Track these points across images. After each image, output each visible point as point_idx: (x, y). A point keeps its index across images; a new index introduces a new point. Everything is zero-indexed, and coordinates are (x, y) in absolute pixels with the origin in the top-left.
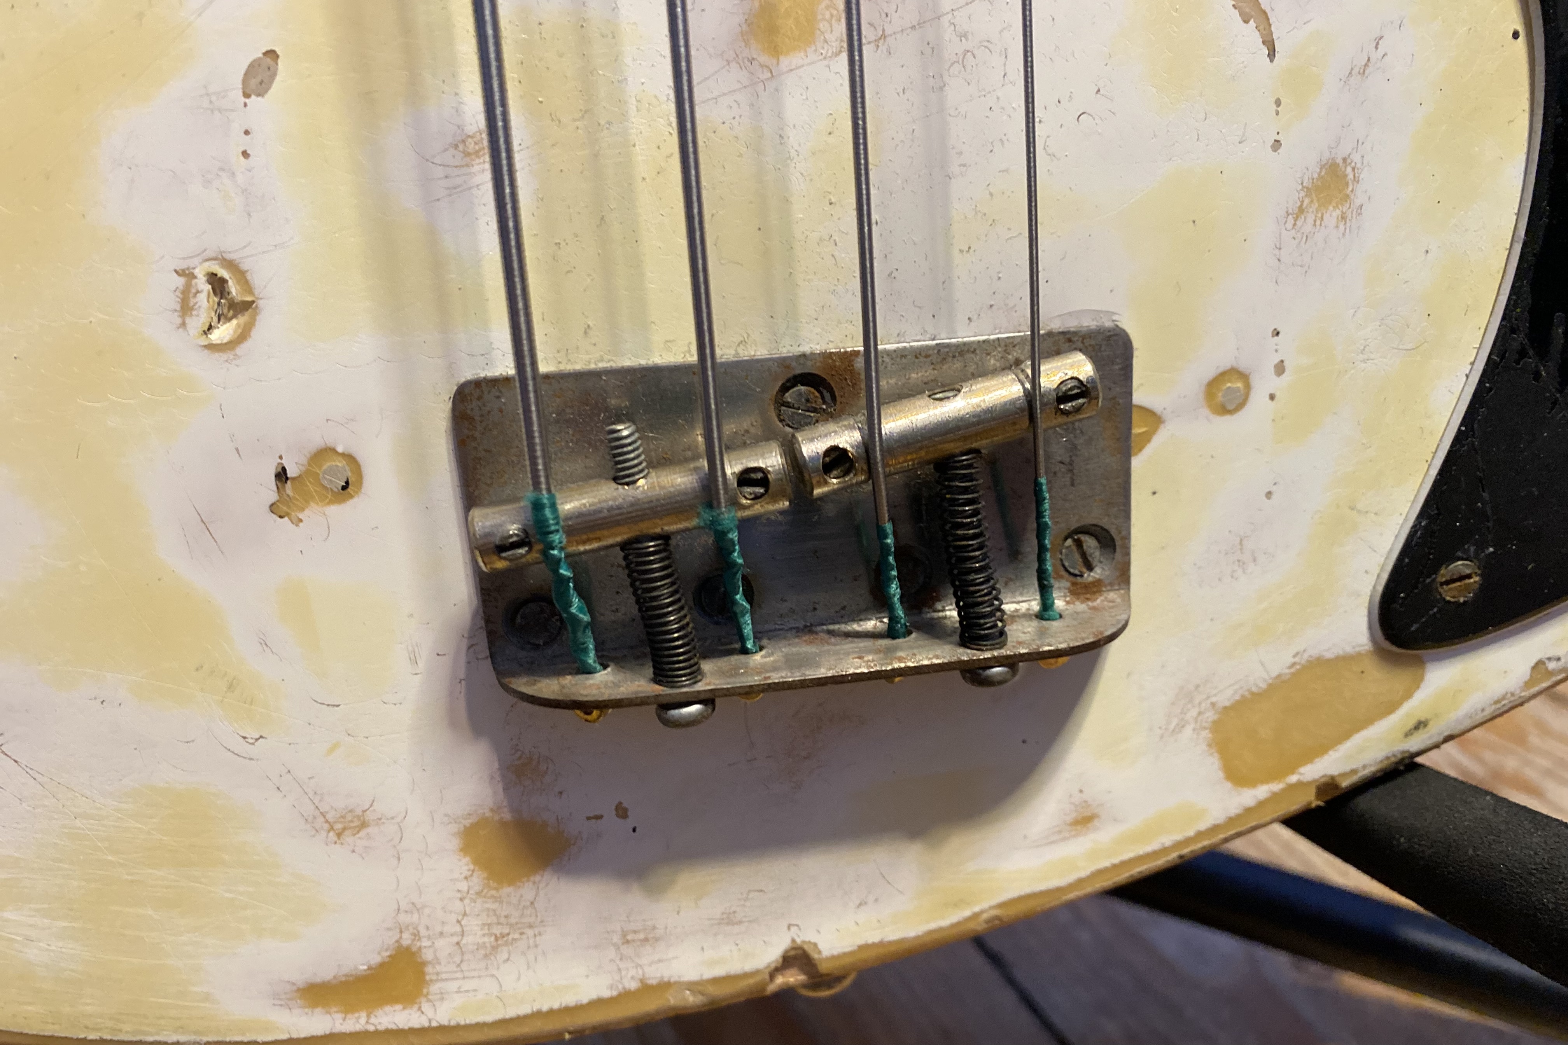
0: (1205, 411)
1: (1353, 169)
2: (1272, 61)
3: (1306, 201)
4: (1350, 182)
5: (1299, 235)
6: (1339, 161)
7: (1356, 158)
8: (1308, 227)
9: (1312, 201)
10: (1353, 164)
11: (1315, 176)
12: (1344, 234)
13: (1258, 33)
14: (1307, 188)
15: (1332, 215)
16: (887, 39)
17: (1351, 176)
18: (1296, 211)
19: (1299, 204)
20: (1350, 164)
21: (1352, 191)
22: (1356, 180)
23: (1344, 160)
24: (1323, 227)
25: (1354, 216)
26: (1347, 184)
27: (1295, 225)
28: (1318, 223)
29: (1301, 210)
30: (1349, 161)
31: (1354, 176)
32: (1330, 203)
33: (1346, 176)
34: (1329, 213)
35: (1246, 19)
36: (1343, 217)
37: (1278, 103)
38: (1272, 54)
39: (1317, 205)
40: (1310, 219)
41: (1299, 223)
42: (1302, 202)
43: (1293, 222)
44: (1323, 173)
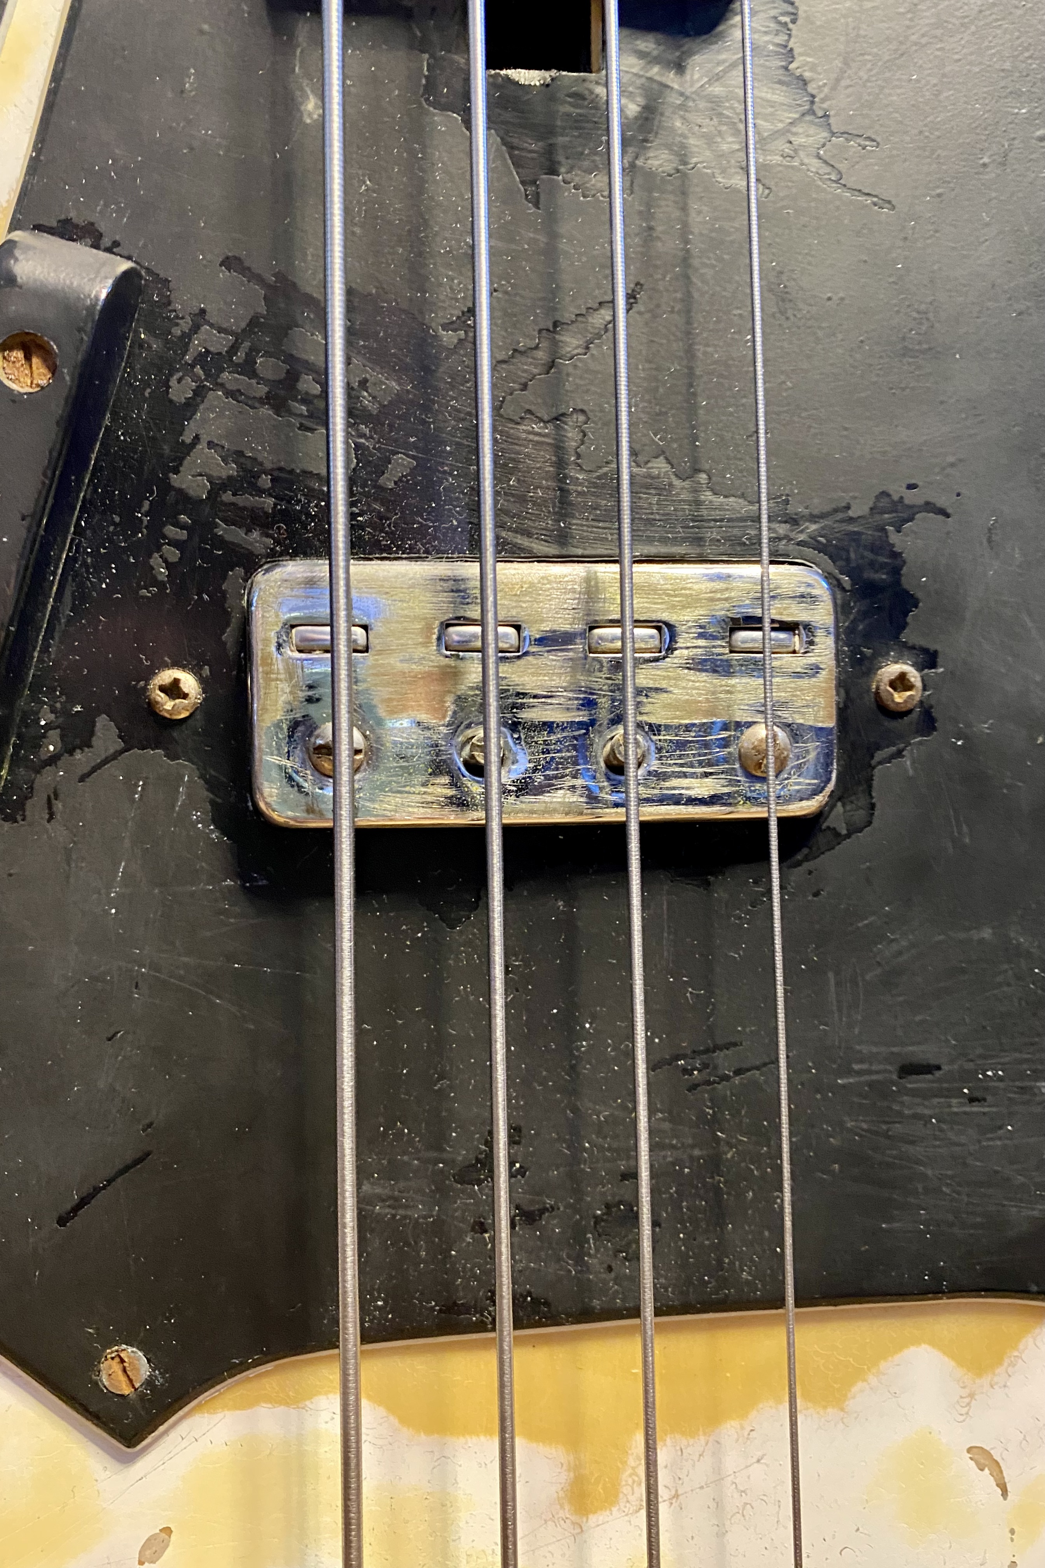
2: (1005, 1499)
13: (992, 1478)
16: (680, 1497)
35: (982, 1467)
37: (1012, 1532)
38: (1005, 1493)
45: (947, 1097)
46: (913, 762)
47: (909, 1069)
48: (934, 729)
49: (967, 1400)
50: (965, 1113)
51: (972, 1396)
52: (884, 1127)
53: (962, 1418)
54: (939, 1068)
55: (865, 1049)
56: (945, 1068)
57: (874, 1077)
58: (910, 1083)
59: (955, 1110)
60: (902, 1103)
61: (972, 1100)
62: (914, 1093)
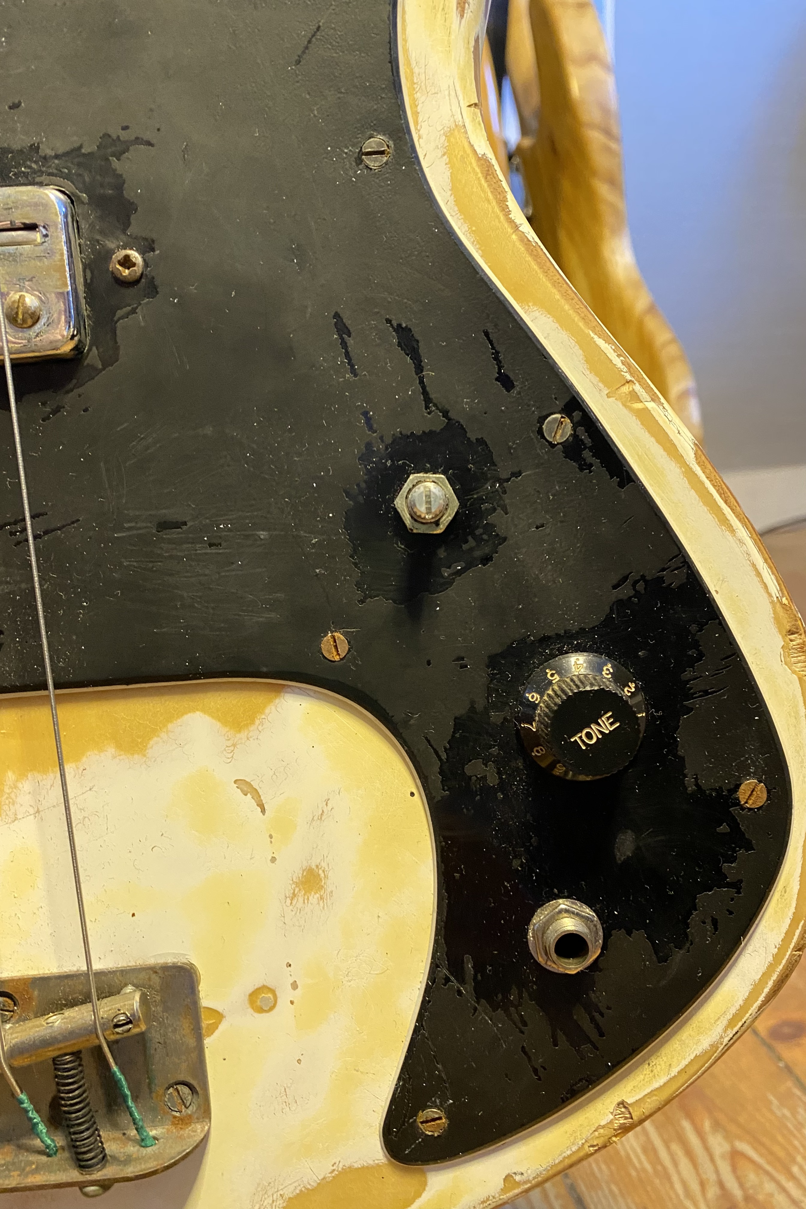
0: (250, 1011)
1: (323, 871)
2: (264, 815)
3: (297, 890)
4: (323, 879)
5: (295, 909)
6: (314, 867)
7: (324, 865)
8: (300, 904)
9: (300, 890)
10: (323, 869)
11: (300, 875)
12: (323, 908)
13: (253, 801)
14: (296, 882)
15: (314, 898)
16: (41, 813)
17: (322, 875)
18: (291, 895)
19: (292, 891)
20: (321, 868)
21: (325, 883)
22: (326, 877)
23: (317, 866)
24: (309, 904)
25: (328, 897)
26: (321, 880)
27: (291, 903)
28: (306, 901)
29: (294, 895)
30: (320, 867)
31: (325, 875)
32: (312, 890)
33: (319, 875)
34: (312, 895)
35: (245, 793)
36: (322, 898)
37: (271, 837)
38: (263, 811)
39: (303, 892)
40: (301, 900)
41: (294, 902)
42: (294, 890)
43: (290, 902)
44: (305, 874)
45: (193, 543)
46: (144, 317)
47: (164, 525)
48: (157, 293)
49: (232, 748)
50: (206, 554)
51: (234, 745)
52: (151, 565)
53: (229, 760)
54: (185, 524)
55: (131, 513)
56: (189, 524)
57: (140, 532)
58: (166, 534)
59: (198, 552)
60: (162, 548)
61: (211, 545)
62: (170, 541)
